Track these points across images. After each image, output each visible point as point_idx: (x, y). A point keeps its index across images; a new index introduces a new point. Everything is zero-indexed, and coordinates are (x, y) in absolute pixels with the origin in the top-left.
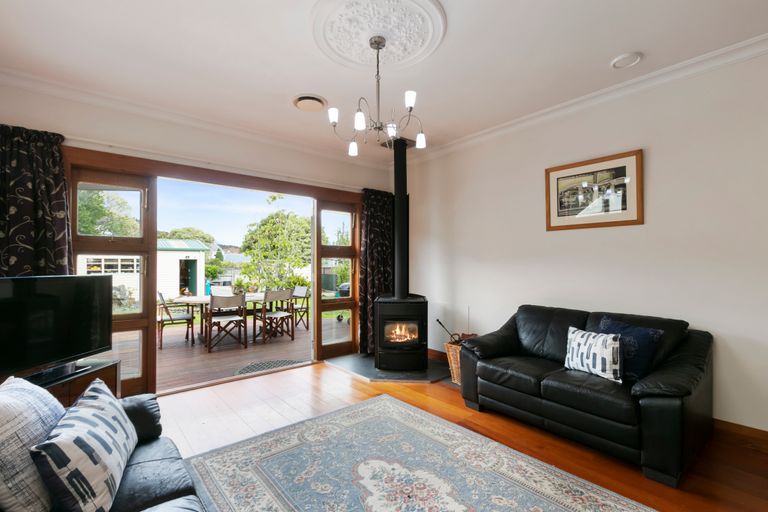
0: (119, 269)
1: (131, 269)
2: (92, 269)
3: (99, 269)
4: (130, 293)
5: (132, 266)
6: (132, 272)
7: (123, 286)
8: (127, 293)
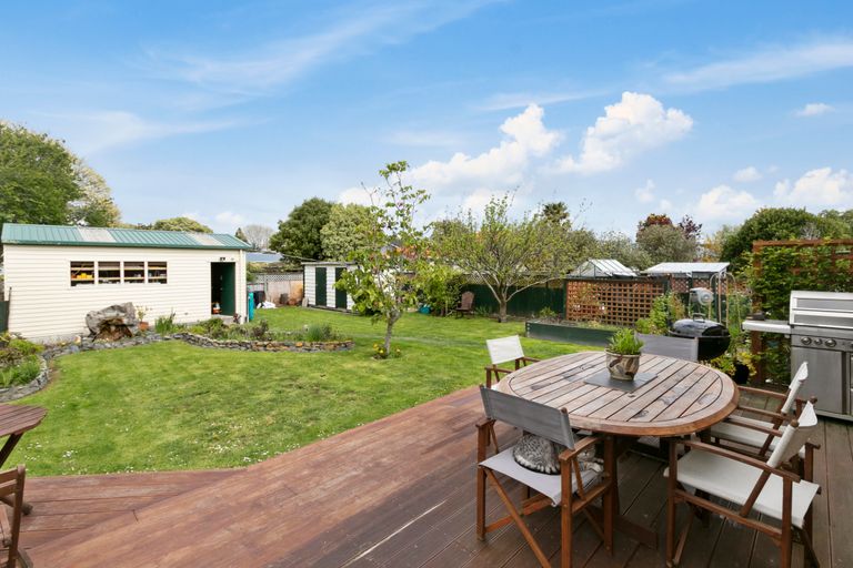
0: (122, 277)
1: (139, 277)
2: (79, 278)
3: (89, 277)
4: (141, 314)
5: (142, 273)
6: (141, 281)
7: (131, 304)
8: (137, 316)
